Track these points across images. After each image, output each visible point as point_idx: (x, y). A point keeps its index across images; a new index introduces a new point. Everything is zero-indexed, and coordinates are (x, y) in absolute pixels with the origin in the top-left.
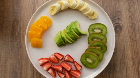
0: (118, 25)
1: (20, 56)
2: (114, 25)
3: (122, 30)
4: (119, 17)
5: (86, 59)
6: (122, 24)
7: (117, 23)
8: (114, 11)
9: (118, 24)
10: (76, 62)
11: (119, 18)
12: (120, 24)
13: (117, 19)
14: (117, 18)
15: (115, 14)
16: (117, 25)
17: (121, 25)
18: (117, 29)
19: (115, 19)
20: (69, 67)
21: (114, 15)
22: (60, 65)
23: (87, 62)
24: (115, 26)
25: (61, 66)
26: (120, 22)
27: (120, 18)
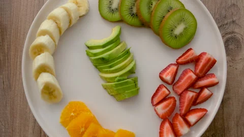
0: (232, 38)
1: (9, 108)
2: (223, 37)
3: (241, 48)
4: (234, 19)
5: (176, 37)
6: (242, 33)
7: (230, 33)
8: (224, 5)
9: (233, 35)
10: (177, 60)
11: (233, 22)
12: (238, 33)
13: (230, 23)
14: (229, 21)
15: (226, 10)
16: (230, 36)
17: (239, 36)
18: (230, 47)
19: (226, 22)
20: (187, 76)
21: (223, 12)
22: (180, 95)
23: (181, 34)
24: (225, 38)
25: (182, 93)
26: (237, 30)
27: (237, 22)
